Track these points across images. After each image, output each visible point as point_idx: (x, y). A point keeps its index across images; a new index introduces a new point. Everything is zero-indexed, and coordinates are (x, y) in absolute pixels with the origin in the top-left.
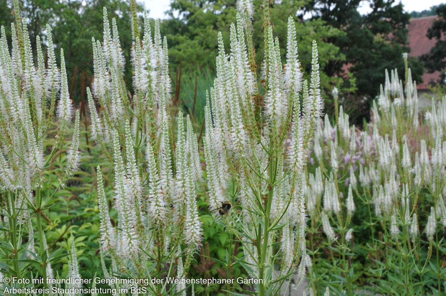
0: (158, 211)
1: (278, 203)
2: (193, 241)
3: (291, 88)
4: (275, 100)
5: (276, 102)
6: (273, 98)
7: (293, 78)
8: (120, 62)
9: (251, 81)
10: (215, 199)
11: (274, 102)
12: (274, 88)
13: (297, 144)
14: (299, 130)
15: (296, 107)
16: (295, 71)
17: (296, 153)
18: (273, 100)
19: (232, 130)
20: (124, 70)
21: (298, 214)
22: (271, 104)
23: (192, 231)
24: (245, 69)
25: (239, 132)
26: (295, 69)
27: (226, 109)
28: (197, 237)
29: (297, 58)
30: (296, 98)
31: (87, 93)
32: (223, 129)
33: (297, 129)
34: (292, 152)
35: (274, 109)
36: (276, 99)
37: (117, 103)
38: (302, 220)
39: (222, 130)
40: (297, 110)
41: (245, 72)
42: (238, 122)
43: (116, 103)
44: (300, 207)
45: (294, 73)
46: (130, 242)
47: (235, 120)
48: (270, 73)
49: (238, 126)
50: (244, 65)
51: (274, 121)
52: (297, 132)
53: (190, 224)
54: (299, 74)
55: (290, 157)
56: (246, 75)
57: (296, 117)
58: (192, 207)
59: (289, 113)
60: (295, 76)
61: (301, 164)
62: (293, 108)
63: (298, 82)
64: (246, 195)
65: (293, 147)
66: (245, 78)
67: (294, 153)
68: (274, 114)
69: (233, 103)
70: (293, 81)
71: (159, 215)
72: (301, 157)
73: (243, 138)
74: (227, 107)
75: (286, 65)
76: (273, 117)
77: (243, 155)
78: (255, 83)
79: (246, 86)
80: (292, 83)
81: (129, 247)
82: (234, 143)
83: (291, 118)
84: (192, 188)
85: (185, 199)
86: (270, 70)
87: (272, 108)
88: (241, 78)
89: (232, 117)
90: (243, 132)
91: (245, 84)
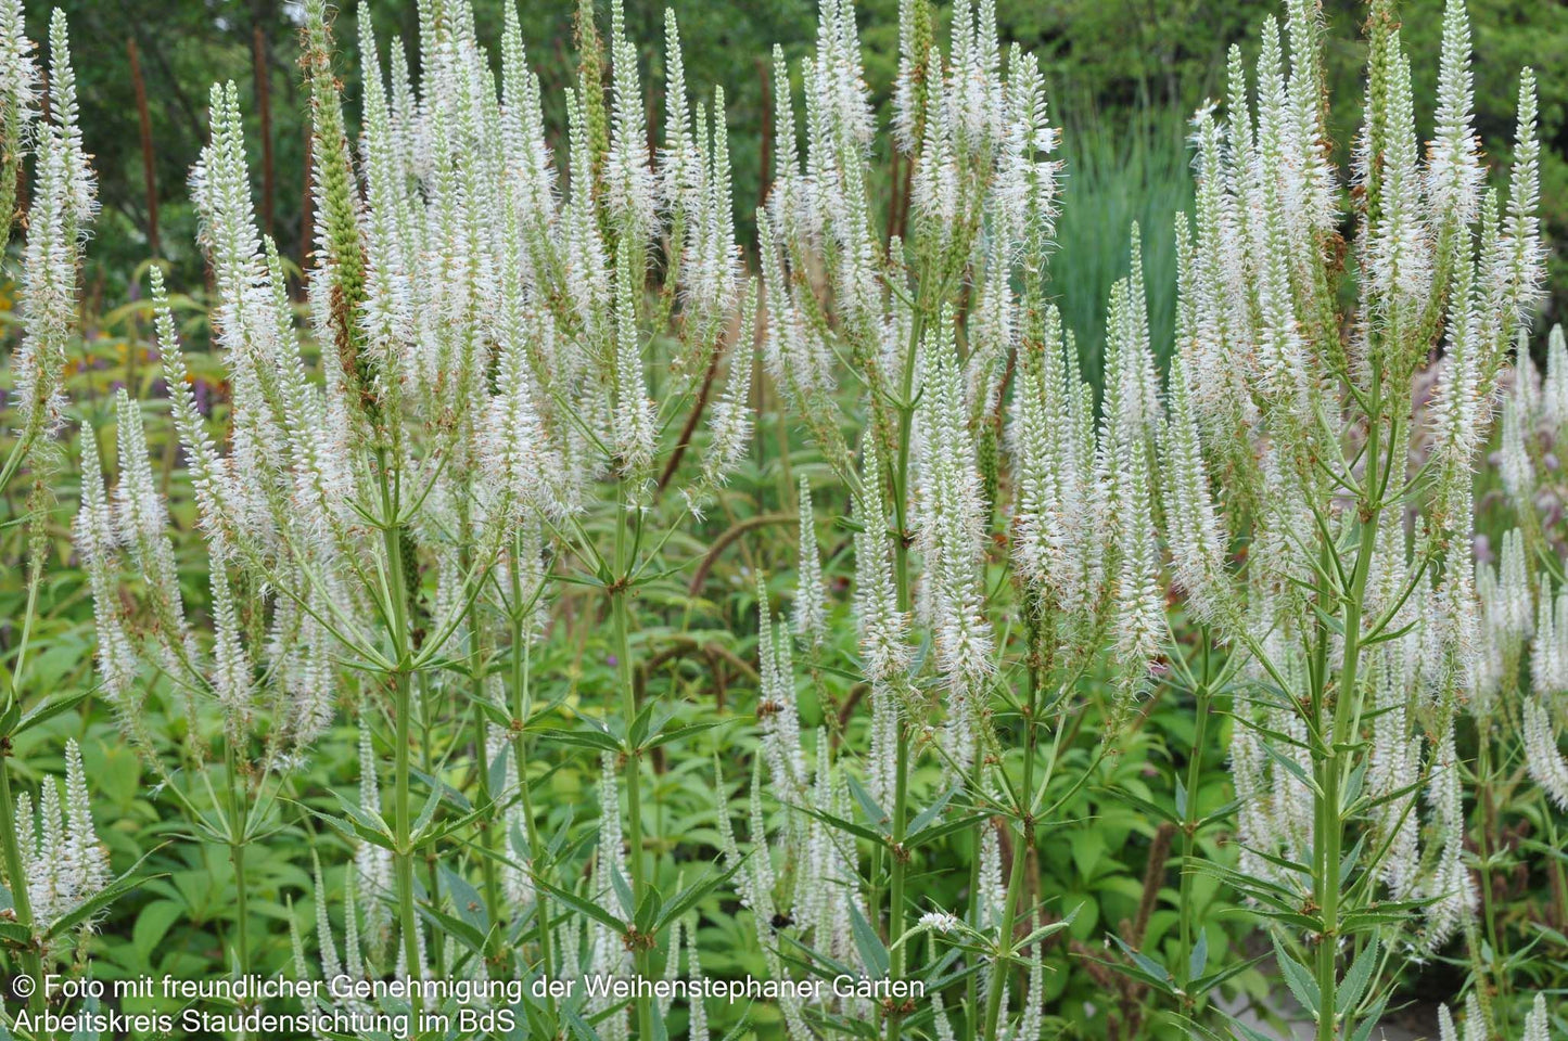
0: (1044, 560)
1: (1387, 573)
2: (1140, 654)
3: (1447, 213)
4: (1399, 249)
5: (1403, 254)
6: (1393, 242)
7: (1455, 184)
8: (860, 125)
9: (1326, 191)
10: (1200, 540)
11: (1396, 255)
12: (1395, 214)
13: (1458, 379)
14: (1466, 339)
15: (1461, 270)
16: (1461, 162)
17: (1456, 406)
18: (1394, 249)
19: (1263, 338)
20: (870, 153)
21: (1452, 615)
22: (1387, 259)
23: (1138, 624)
24: (1308, 155)
25: (1283, 342)
26: (1462, 156)
27: (1244, 275)
28: (1150, 644)
29: (1471, 125)
30: (1463, 243)
31: (759, 226)
32: (1228, 335)
33: (1463, 334)
34: (1442, 403)
35: (1395, 273)
36: (1402, 244)
37: (860, 258)
38: (1462, 633)
39: (1225, 341)
40: (1465, 277)
41: (1309, 165)
42: (1281, 313)
43: (856, 260)
44: (1456, 593)
45: (1459, 167)
46: (965, 645)
47: (1274, 305)
48: (1386, 169)
49: (1281, 324)
50: (1304, 145)
51: (1393, 309)
52: (1462, 344)
53: (1132, 603)
54: (1473, 172)
55: (1437, 417)
56: (1311, 175)
57: (1459, 298)
58: (1138, 555)
59: (1437, 289)
60: (1462, 178)
61: (1470, 440)
62: (1453, 271)
63: (1468, 196)
64: (1286, 547)
65: (1447, 387)
66: (1308, 184)
67: (1449, 405)
68: (1395, 289)
69: (1269, 257)
70: (1454, 191)
71: (1046, 572)
72: (1471, 417)
73: (1296, 360)
74: (1248, 269)
75: (1432, 143)
76: (1390, 299)
77: (1292, 410)
78: (1337, 198)
79: (1309, 207)
80: (1452, 197)
81: (961, 659)
82: (1267, 374)
83: (1443, 302)
84: (1142, 499)
85: (1118, 534)
86: (1386, 159)
87: (1389, 270)
88: (1294, 182)
89: (1263, 298)
90: (1295, 342)
91: (1307, 202)
